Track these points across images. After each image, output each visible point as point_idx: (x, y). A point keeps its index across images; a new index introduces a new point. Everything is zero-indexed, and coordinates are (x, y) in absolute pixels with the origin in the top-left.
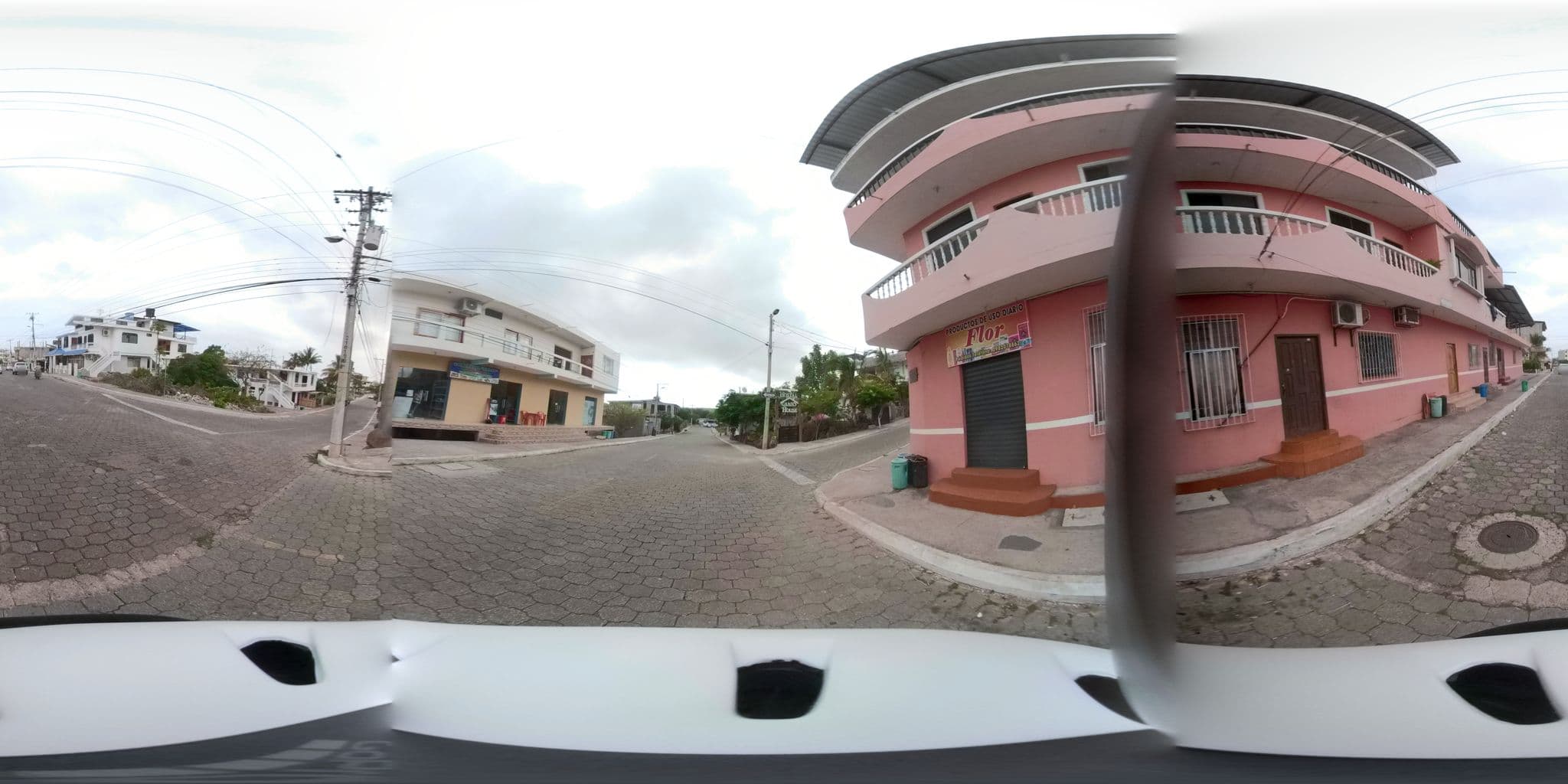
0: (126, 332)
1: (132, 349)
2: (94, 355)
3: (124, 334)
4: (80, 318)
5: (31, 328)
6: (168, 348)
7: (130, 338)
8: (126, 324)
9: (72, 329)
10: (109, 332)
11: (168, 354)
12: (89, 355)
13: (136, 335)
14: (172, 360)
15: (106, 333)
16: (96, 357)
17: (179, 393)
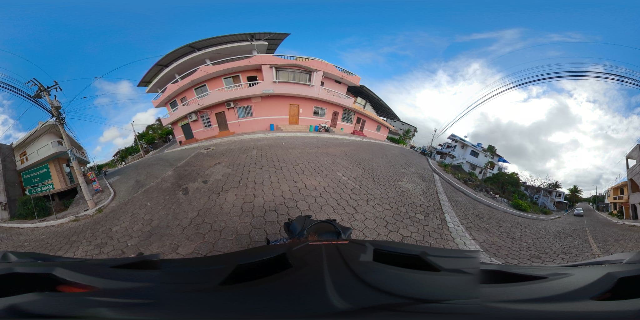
0: (474, 150)
1: (473, 160)
2: (453, 156)
3: (472, 151)
4: (455, 136)
5: (433, 135)
6: (493, 168)
7: (475, 154)
8: (476, 147)
9: (450, 141)
10: (465, 147)
11: (493, 170)
12: (450, 155)
13: (478, 154)
14: (493, 174)
15: (463, 147)
16: (453, 157)
17: (491, 193)
